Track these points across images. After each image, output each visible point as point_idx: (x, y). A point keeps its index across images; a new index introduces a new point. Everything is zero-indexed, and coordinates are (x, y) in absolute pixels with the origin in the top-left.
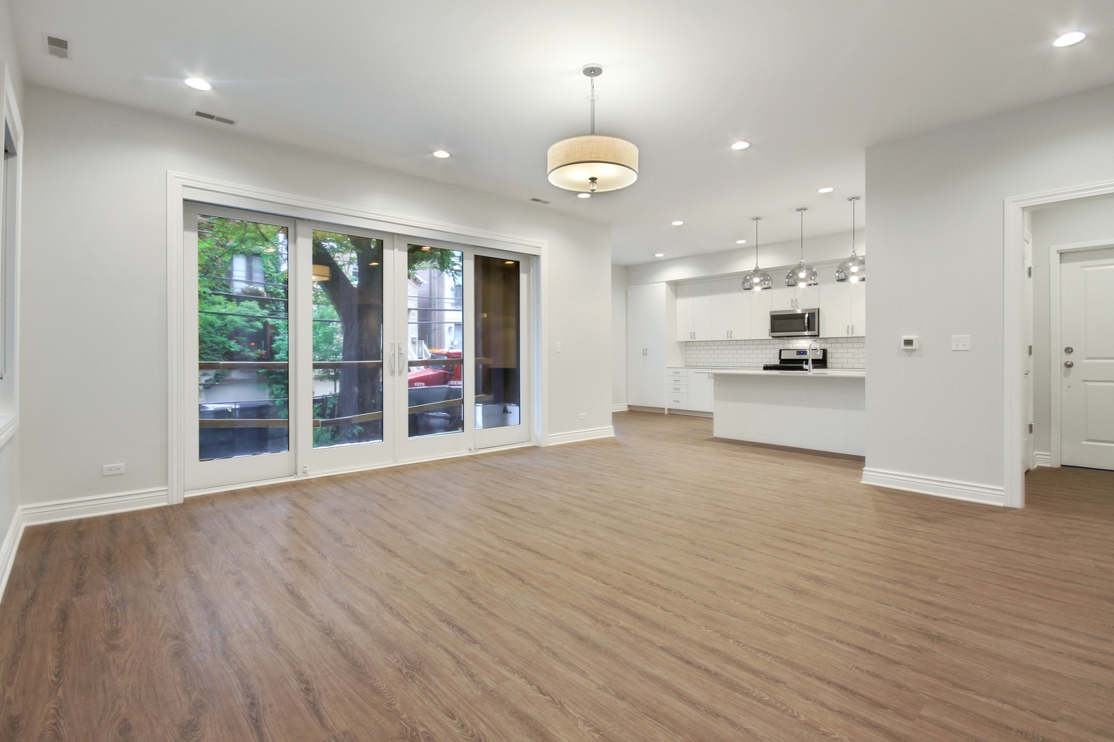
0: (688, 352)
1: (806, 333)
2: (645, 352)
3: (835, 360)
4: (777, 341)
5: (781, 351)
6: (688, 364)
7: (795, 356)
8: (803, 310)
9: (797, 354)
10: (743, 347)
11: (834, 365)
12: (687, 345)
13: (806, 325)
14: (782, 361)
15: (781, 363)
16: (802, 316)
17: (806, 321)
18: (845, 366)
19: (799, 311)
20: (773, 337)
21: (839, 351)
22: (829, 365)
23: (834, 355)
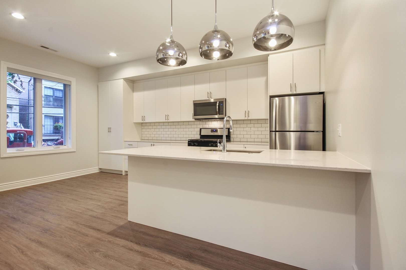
0: (143, 130)
1: (216, 116)
2: (109, 130)
3: (235, 136)
4: (198, 122)
5: (201, 129)
6: (143, 138)
7: (209, 133)
8: (215, 99)
9: (211, 132)
10: (177, 127)
11: (235, 140)
12: (142, 125)
13: (217, 110)
14: (202, 137)
15: (201, 138)
16: (215, 103)
17: (217, 108)
18: (242, 140)
19: (212, 100)
20: (195, 119)
21: (238, 129)
22: (232, 139)
23: (235, 133)
